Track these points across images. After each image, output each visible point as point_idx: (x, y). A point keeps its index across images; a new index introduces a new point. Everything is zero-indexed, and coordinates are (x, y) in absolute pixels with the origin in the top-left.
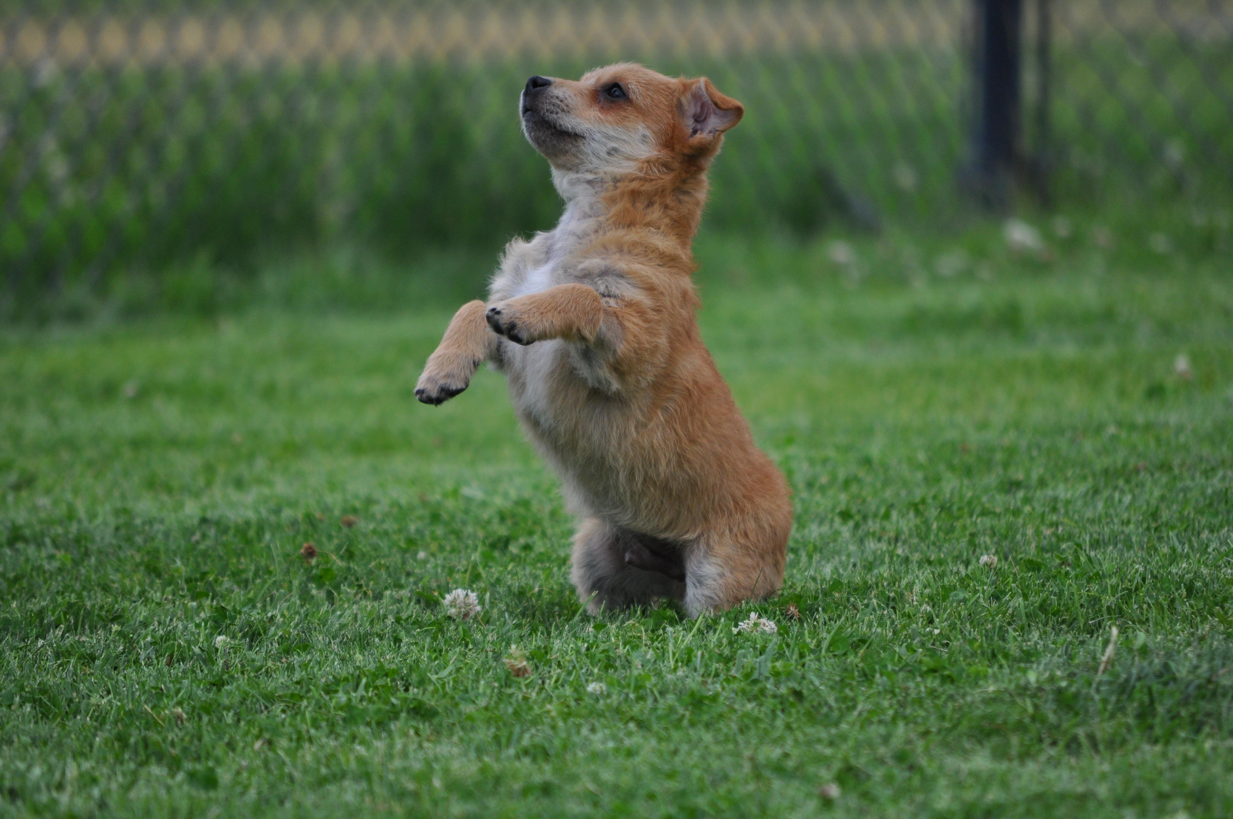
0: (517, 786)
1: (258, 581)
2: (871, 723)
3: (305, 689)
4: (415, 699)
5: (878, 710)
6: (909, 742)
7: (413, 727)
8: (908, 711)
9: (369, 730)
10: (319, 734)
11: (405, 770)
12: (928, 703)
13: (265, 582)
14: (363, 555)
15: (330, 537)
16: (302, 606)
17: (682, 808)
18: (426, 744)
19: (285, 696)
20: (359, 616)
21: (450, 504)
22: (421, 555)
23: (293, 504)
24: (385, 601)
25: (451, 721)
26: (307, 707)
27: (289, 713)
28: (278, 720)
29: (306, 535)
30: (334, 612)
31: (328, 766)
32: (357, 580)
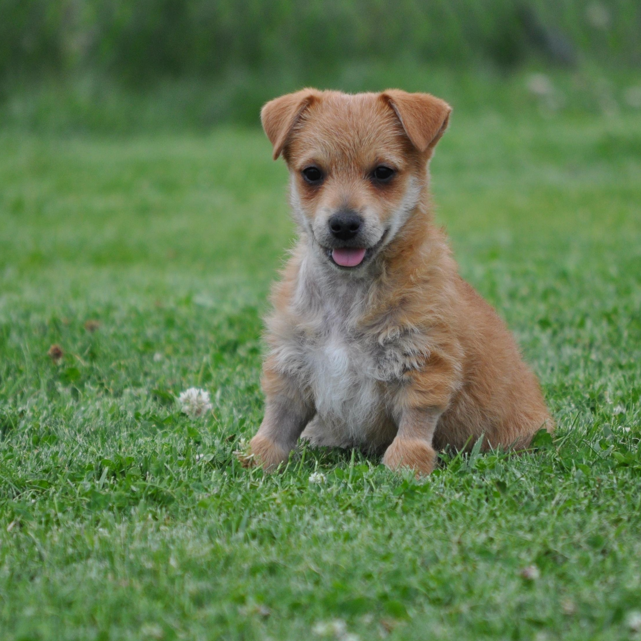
0: (246, 566)
1: (10, 379)
2: (569, 511)
3: (52, 477)
4: (153, 487)
5: (574, 499)
6: (602, 529)
7: (151, 511)
8: (601, 501)
9: (111, 513)
10: (66, 517)
11: (143, 550)
12: (619, 494)
13: (15, 379)
14: (105, 357)
15: (74, 340)
16: (49, 402)
17: (395, 587)
18: (162, 528)
19: (35, 483)
20: (102, 412)
21: (184, 311)
22: (158, 357)
23: (41, 309)
24: (125, 398)
25: (186, 507)
26: (54, 493)
27: (38, 498)
28: (29, 504)
29: (53, 338)
30: (78, 407)
31: (74, 547)
32: (99, 378)
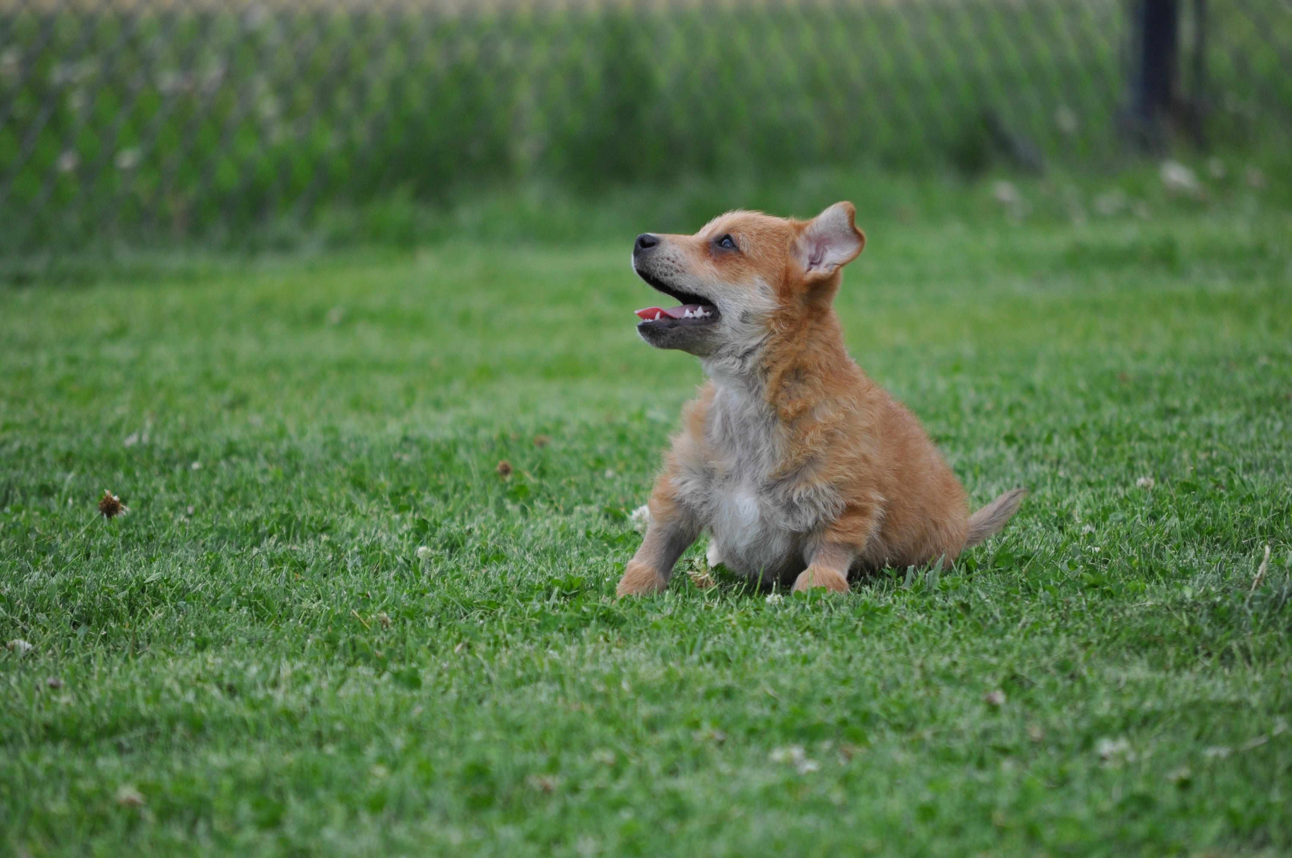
0: (700, 690)
1: (457, 496)
2: (1035, 634)
3: (501, 597)
4: (604, 607)
5: (1041, 622)
6: (1071, 652)
7: (602, 633)
8: (1070, 623)
9: (561, 635)
10: (515, 639)
11: (595, 673)
12: (1089, 616)
13: (463, 497)
14: (555, 473)
15: (523, 456)
16: (497, 520)
17: (855, 712)
18: (614, 650)
19: (483, 603)
20: (551, 530)
21: (636, 426)
22: (609, 473)
23: (489, 424)
24: (576, 516)
25: (638, 628)
26: (503, 613)
27: (486, 619)
28: (477, 625)
29: (501, 455)
30: (527, 525)
31: (523, 669)
32: (549, 496)
